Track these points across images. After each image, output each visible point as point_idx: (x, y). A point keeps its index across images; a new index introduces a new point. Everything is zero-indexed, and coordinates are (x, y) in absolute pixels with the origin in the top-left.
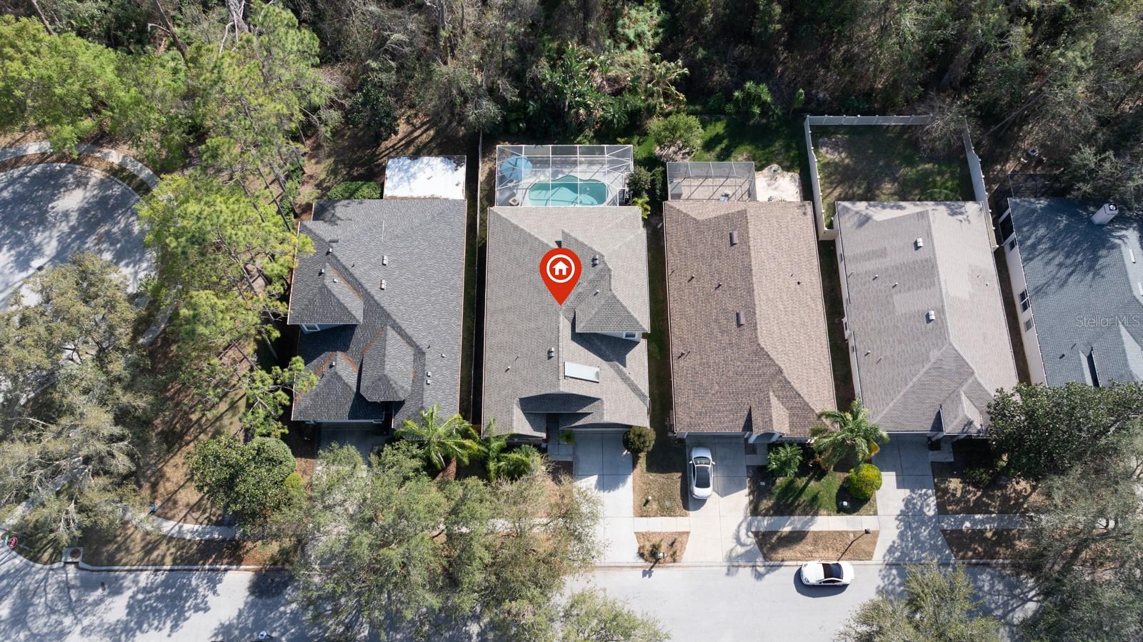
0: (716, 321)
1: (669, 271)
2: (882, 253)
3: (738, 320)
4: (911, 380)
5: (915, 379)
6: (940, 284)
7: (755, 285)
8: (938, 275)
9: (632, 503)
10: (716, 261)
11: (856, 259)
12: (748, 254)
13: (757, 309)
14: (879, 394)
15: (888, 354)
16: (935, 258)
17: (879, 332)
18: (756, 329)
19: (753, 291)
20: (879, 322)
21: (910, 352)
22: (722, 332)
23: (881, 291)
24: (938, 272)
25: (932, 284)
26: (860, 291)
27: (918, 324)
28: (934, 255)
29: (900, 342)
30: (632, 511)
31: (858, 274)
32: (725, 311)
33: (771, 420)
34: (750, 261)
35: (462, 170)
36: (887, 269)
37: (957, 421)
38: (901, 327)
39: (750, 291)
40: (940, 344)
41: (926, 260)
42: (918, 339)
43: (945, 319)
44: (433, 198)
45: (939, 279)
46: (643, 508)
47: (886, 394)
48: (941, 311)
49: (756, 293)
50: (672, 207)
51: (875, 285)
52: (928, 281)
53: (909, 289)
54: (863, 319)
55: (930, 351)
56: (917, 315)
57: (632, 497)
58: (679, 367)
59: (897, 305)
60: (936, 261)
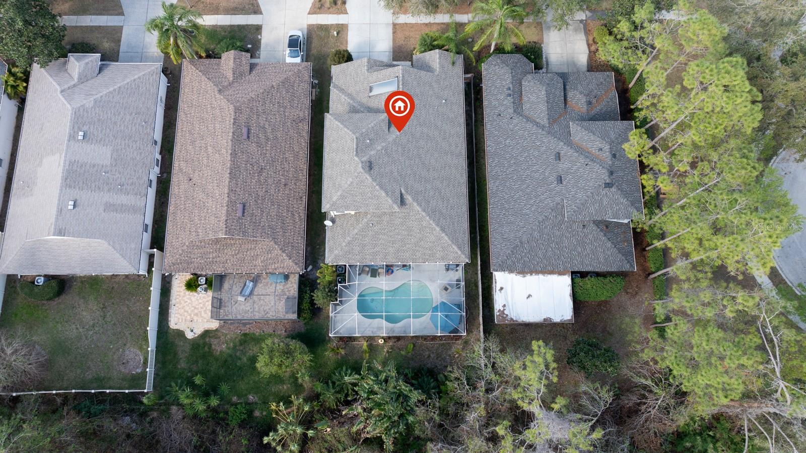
0: (268, 139)
1: (305, 199)
2: (110, 207)
3: (249, 133)
4: (115, 90)
5: (111, 89)
6: (65, 161)
7: (229, 158)
8: (64, 170)
9: (349, 34)
10: (261, 194)
11: (133, 209)
12: (231, 190)
13: (230, 138)
14: (145, 88)
15: (128, 117)
16: (61, 187)
17: (130, 138)
18: (234, 119)
19: (231, 154)
20: (129, 146)
21: (109, 112)
22: (264, 128)
23: (120, 173)
24: (63, 173)
25: (71, 163)
26: (137, 178)
27: (96, 133)
28: (61, 190)
29: (115, 123)
30: (349, 28)
31: (136, 194)
32: (259, 145)
33: (235, 59)
34: (230, 182)
35: (498, 305)
36: (109, 191)
37: (87, 61)
38: (111, 135)
39: (234, 154)
40: (81, 110)
41: (70, 187)
42: (99, 120)
43: (70, 129)
44: (522, 272)
45: (64, 166)
46: (342, 29)
47: (139, 87)
48: (72, 137)
49: (230, 152)
50: (296, 264)
51: (123, 179)
52: (75, 168)
53: (94, 166)
54: (141, 153)
55: (92, 108)
56: (94, 141)
57: (349, 37)
58: (304, 112)
59: (109, 155)
60: (62, 183)
